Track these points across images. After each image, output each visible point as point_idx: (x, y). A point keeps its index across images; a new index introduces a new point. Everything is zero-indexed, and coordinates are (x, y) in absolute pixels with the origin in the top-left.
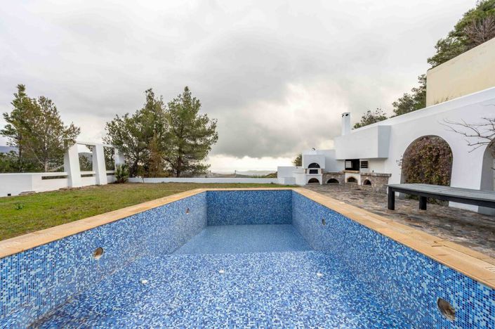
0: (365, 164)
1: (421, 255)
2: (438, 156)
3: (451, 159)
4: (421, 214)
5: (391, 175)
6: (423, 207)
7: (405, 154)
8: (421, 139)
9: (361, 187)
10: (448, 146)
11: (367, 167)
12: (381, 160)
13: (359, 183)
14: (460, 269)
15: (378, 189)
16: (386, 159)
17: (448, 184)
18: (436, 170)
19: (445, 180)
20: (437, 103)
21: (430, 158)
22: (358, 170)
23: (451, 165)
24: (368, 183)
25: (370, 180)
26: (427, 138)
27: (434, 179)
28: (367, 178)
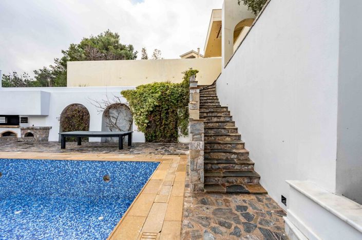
0: (25, 120)
1: (96, 161)
2: (83, 116)
3: (89, 117)
4: (81, 147)
5: (51, 127)
6: (79, 144)
7: (63, 114)
8: (73, 105)
9: (21, 140)
10: (87, 111)
11: (27, 122)
12: (43, 117)
13: (19, 136)
14: (111, 160)
15: (40, 139)
16: (47, 116)
17: (88, 130)
18: (82, 123)
19: (86, 128)
20: (80, 86)
21: (79, 116)
22: (18, 125)
23: (89, 120)
24: (30, 135)
25: (32, 132)
26: (76, 105)
27: (80, 128)
28: (29, 131)
